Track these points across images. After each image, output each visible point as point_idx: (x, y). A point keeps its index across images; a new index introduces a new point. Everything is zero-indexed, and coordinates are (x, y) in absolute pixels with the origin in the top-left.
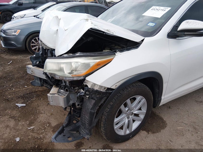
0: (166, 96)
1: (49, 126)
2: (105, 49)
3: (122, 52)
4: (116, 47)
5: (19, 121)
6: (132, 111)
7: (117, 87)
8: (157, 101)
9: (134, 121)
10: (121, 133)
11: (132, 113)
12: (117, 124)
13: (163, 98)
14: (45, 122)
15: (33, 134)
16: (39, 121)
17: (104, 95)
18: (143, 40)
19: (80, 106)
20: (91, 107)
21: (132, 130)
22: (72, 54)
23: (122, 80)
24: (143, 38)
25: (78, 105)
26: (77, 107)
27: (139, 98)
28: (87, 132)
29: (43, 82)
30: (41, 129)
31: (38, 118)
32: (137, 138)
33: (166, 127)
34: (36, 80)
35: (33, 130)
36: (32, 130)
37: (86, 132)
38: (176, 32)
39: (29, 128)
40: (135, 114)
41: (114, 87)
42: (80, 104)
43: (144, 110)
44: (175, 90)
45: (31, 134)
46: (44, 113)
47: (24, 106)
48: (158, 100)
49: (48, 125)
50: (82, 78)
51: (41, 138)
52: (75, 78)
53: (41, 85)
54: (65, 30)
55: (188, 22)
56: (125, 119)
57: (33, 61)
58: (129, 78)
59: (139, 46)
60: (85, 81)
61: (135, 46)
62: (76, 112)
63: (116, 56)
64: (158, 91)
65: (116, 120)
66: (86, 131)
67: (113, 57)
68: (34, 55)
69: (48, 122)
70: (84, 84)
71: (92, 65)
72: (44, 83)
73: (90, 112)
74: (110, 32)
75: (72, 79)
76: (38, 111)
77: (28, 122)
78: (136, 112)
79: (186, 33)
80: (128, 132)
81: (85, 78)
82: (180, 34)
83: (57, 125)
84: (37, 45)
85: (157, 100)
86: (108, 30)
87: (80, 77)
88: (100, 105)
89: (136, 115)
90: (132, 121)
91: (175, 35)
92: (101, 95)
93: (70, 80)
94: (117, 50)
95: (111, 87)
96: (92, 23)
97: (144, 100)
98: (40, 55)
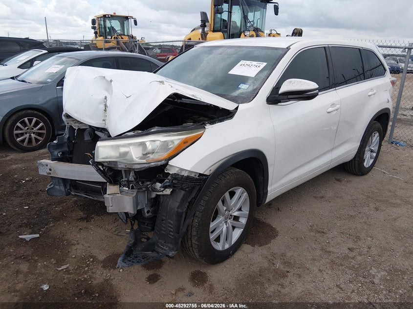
0: (273, 187)
1: (93, 261)
2: (186, 122)
3: (213, 124)
4: (201, 119)
5: (36, 261)
6: (231, 212)
7: (211, 172)
8: (262, 195)
9: (234, 228)
10: (219, 247)
11: (231, 215)
12: (212, 232)
13: (269, 189)
14: (84, 256)
15: (69, 276)
16: (74, 256)
17: (198, 182)
18: (237, 108)
19: (150, 214)
20: (178, 204)
21: (233, 243)
22: (141, 132)
23: (217, 162)
24: (237, 105)
25: (148, 212)
26: (147, 215)
27: (239, 191)
28: (171, 246)
29: (70, 187)
30: (82, 267)
31: (69, 252)
32: (239, 255)
33: (277, 235)
34: (56, 185)
35: (67, 271)
36: (65, 270)
37: (169, 247)
38: (277, 96)
39: (60, 269)
40: (235, 216)
41: (207, 173)
42: (151, 211)
43: (246, 211)
44: (284, 177)
45: (66, 276)
46: (78, 244)
47: (37, 237)
48: (264, 193)
49: (91, 260)
50: (163, 162)
51: (85, 279)
52: (153, 164)
53: (66, 194)
54: (127, 97)
55: (291, 82)
56: (223, 225)
57: (53, 151)
58: (226, 159)
59: (234, 115)
60: (168, 167)
61: (229, 116)
62: (145, 223)
63: (206, 130)
64: (262, 178)
65: (212, 225)
66: (169, 245)
67: (202, 132)
68: (54, 142)
69: (89, 255)
70: (166, 171)
71: (176, 143)
72: (72, 189)
73: (177, 212)
74: (196, 98)
75: (146, 166)
76: (65, 242)
77: (53, 261)
78: (236, 214)
79: (290, 97)
80: (227, 246)
81: (168, 163)
82: (282, 98)
83: (107, 257)
84: (26, 133)
85: (262, 192)
86: (193, 95)
87: (161, 161)
88: (189, 200)
89: (236, 218)
90: (231, 228)
91: (277, 100)
92: (193, 182)
93: (143, 168)
94: (207, 123)
95: (204, 172)
96: (172, 87)
97: (245, 194)
98: (66, 140)
